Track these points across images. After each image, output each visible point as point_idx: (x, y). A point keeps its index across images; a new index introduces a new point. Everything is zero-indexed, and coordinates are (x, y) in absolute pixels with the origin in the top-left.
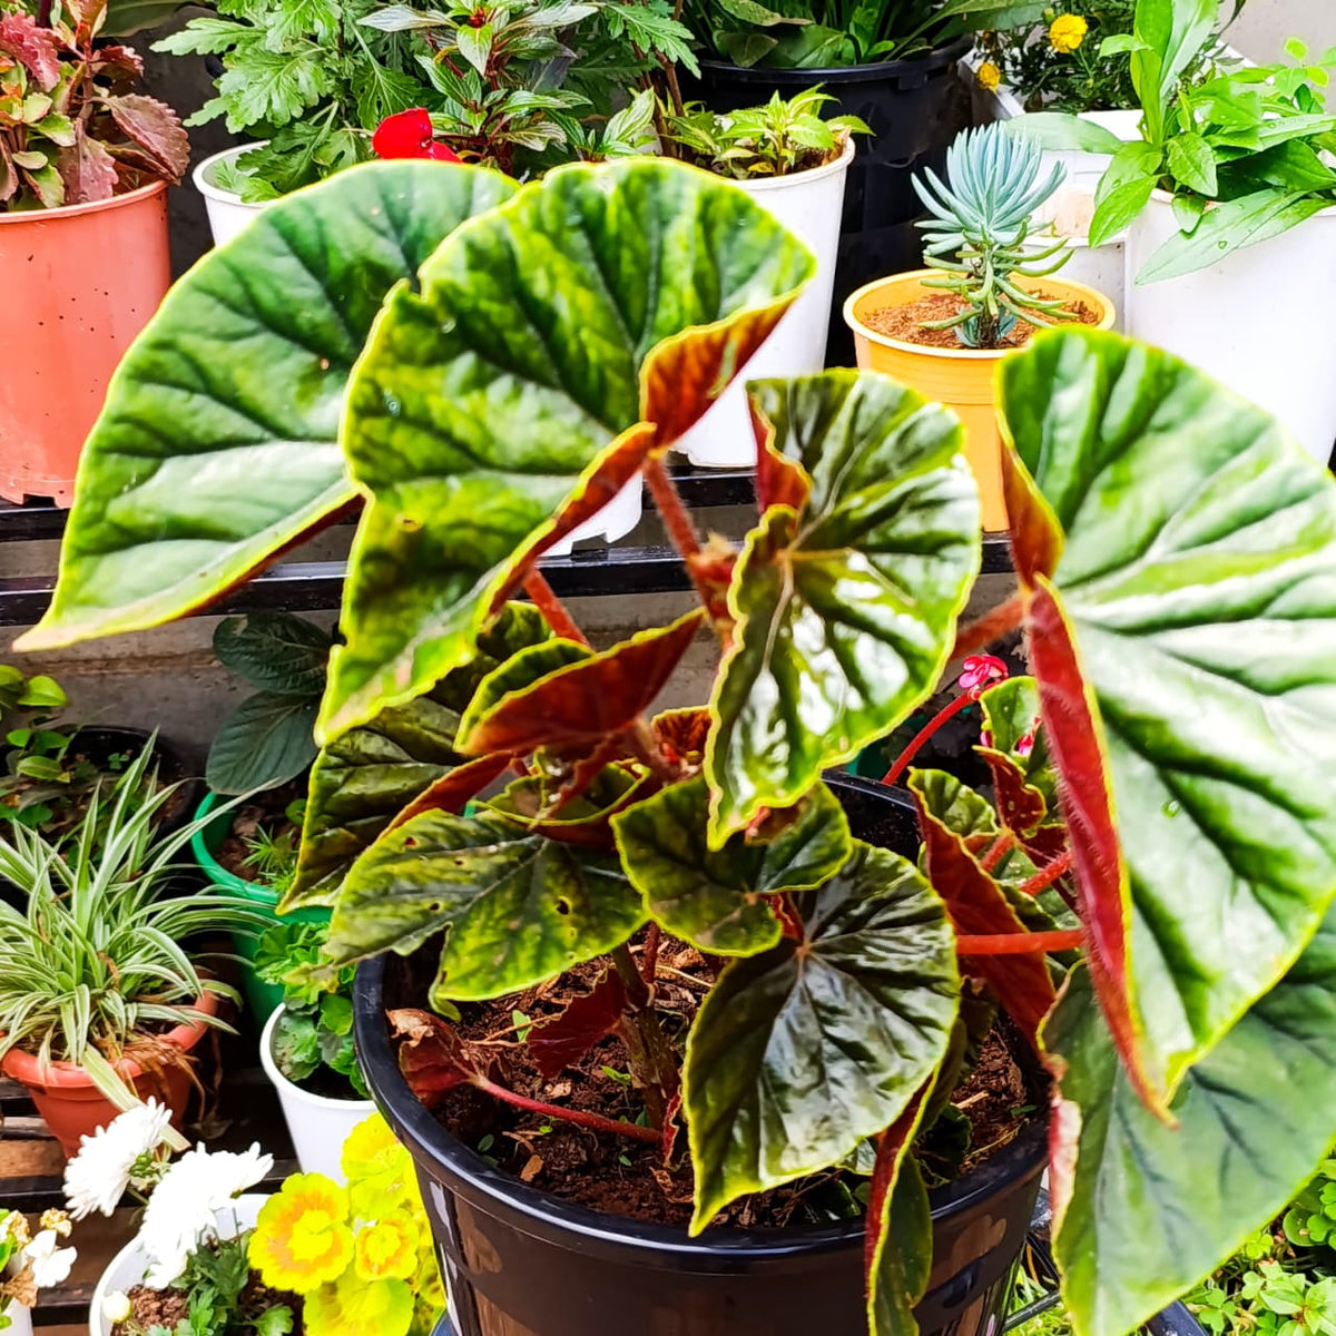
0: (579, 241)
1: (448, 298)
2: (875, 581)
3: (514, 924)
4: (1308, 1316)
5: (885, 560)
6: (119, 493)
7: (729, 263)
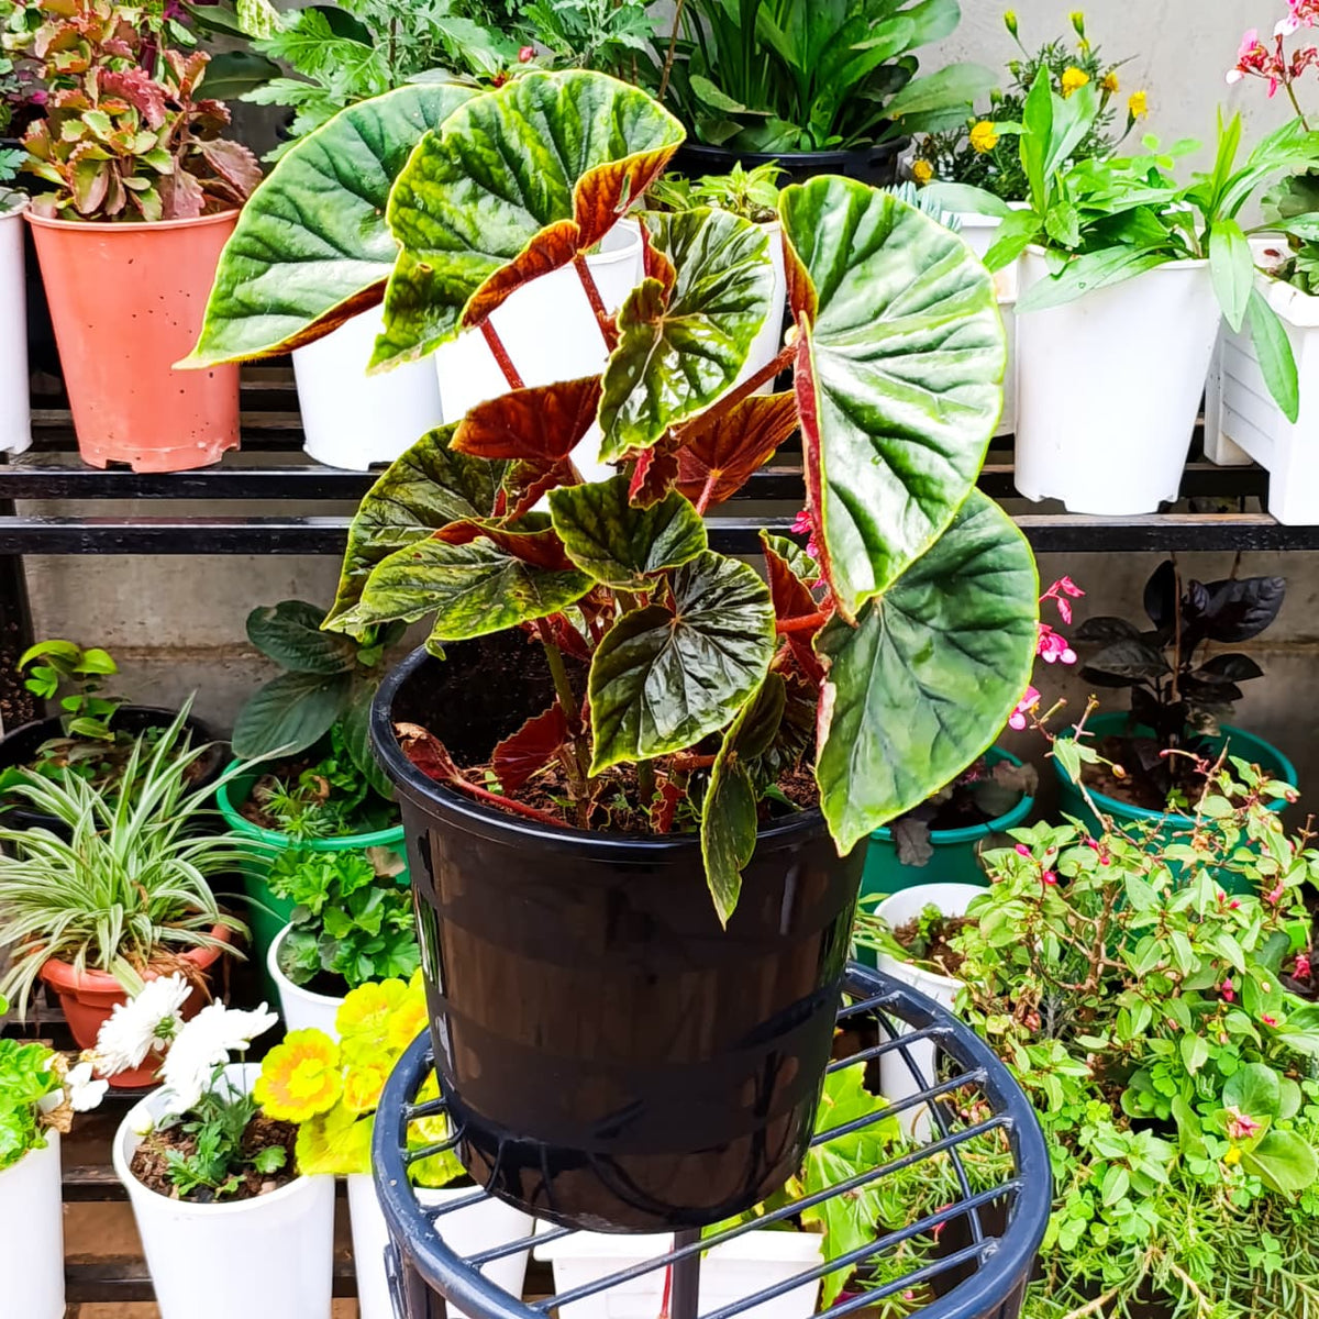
0: (540, 118)
1: (458, 143)
2: (712, 329)
3: (484, 607)
4: (1132, 1160)
5: (718, 317)
6: (242, 281)
7: (632, 138)
